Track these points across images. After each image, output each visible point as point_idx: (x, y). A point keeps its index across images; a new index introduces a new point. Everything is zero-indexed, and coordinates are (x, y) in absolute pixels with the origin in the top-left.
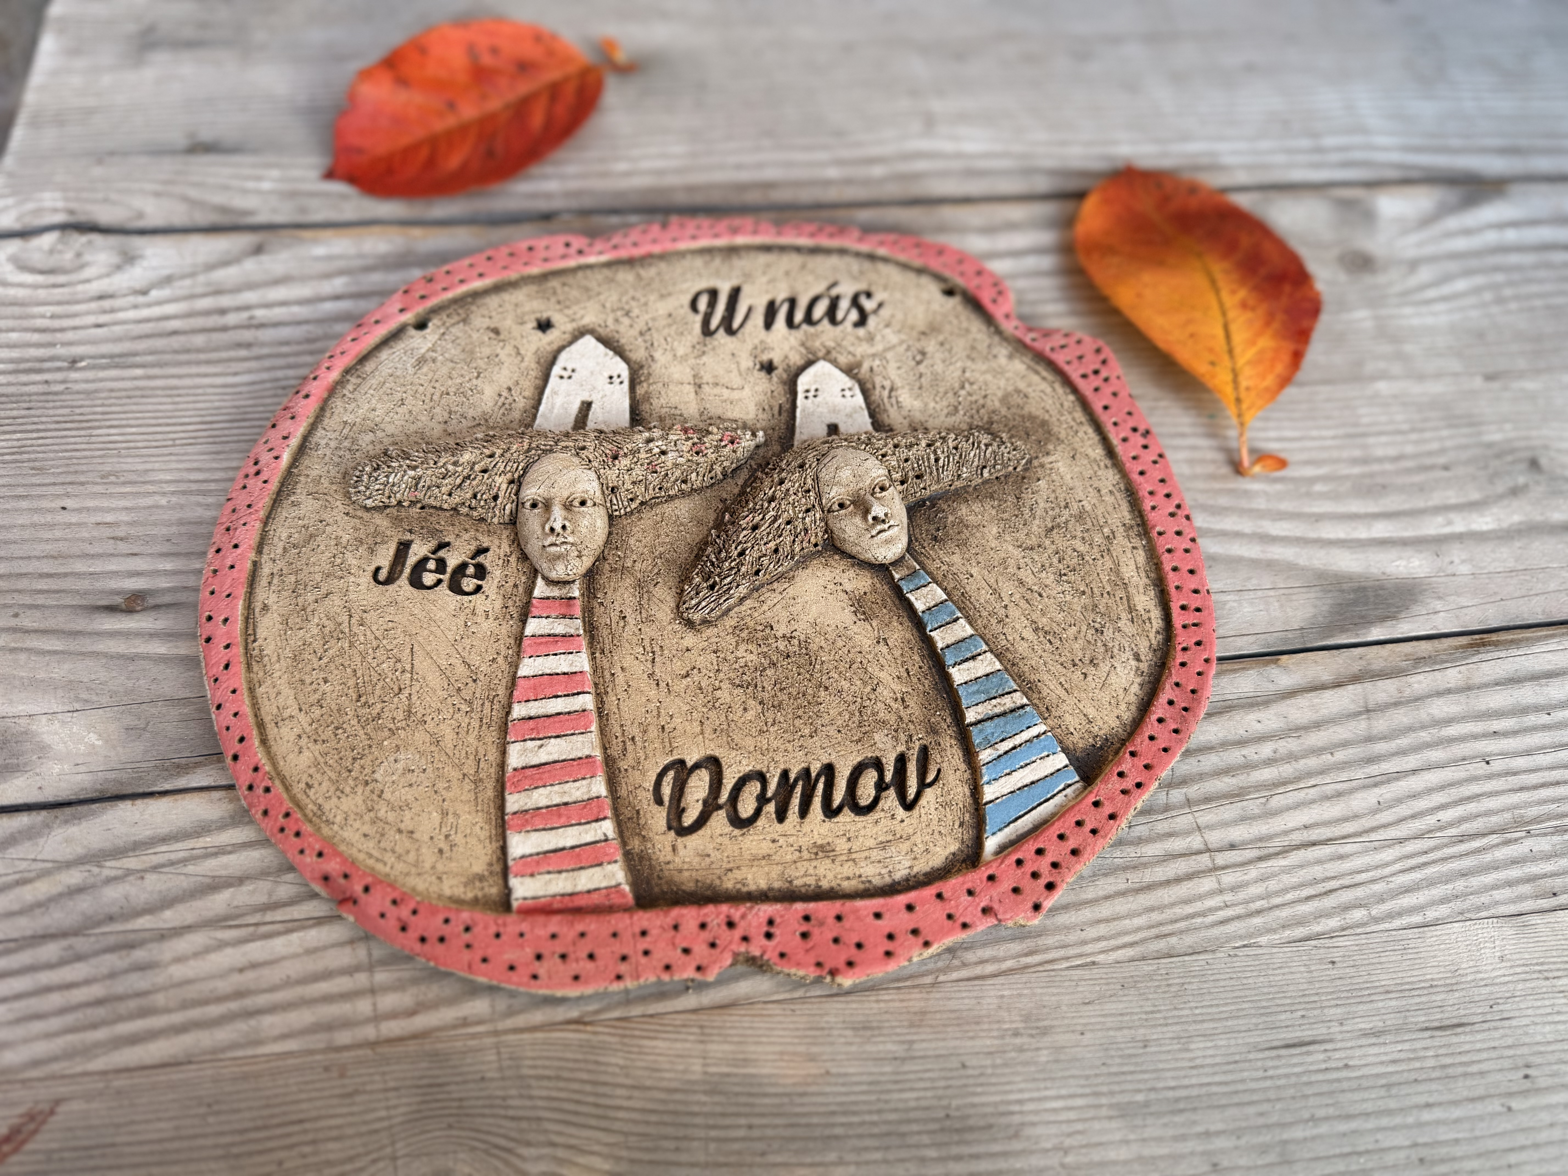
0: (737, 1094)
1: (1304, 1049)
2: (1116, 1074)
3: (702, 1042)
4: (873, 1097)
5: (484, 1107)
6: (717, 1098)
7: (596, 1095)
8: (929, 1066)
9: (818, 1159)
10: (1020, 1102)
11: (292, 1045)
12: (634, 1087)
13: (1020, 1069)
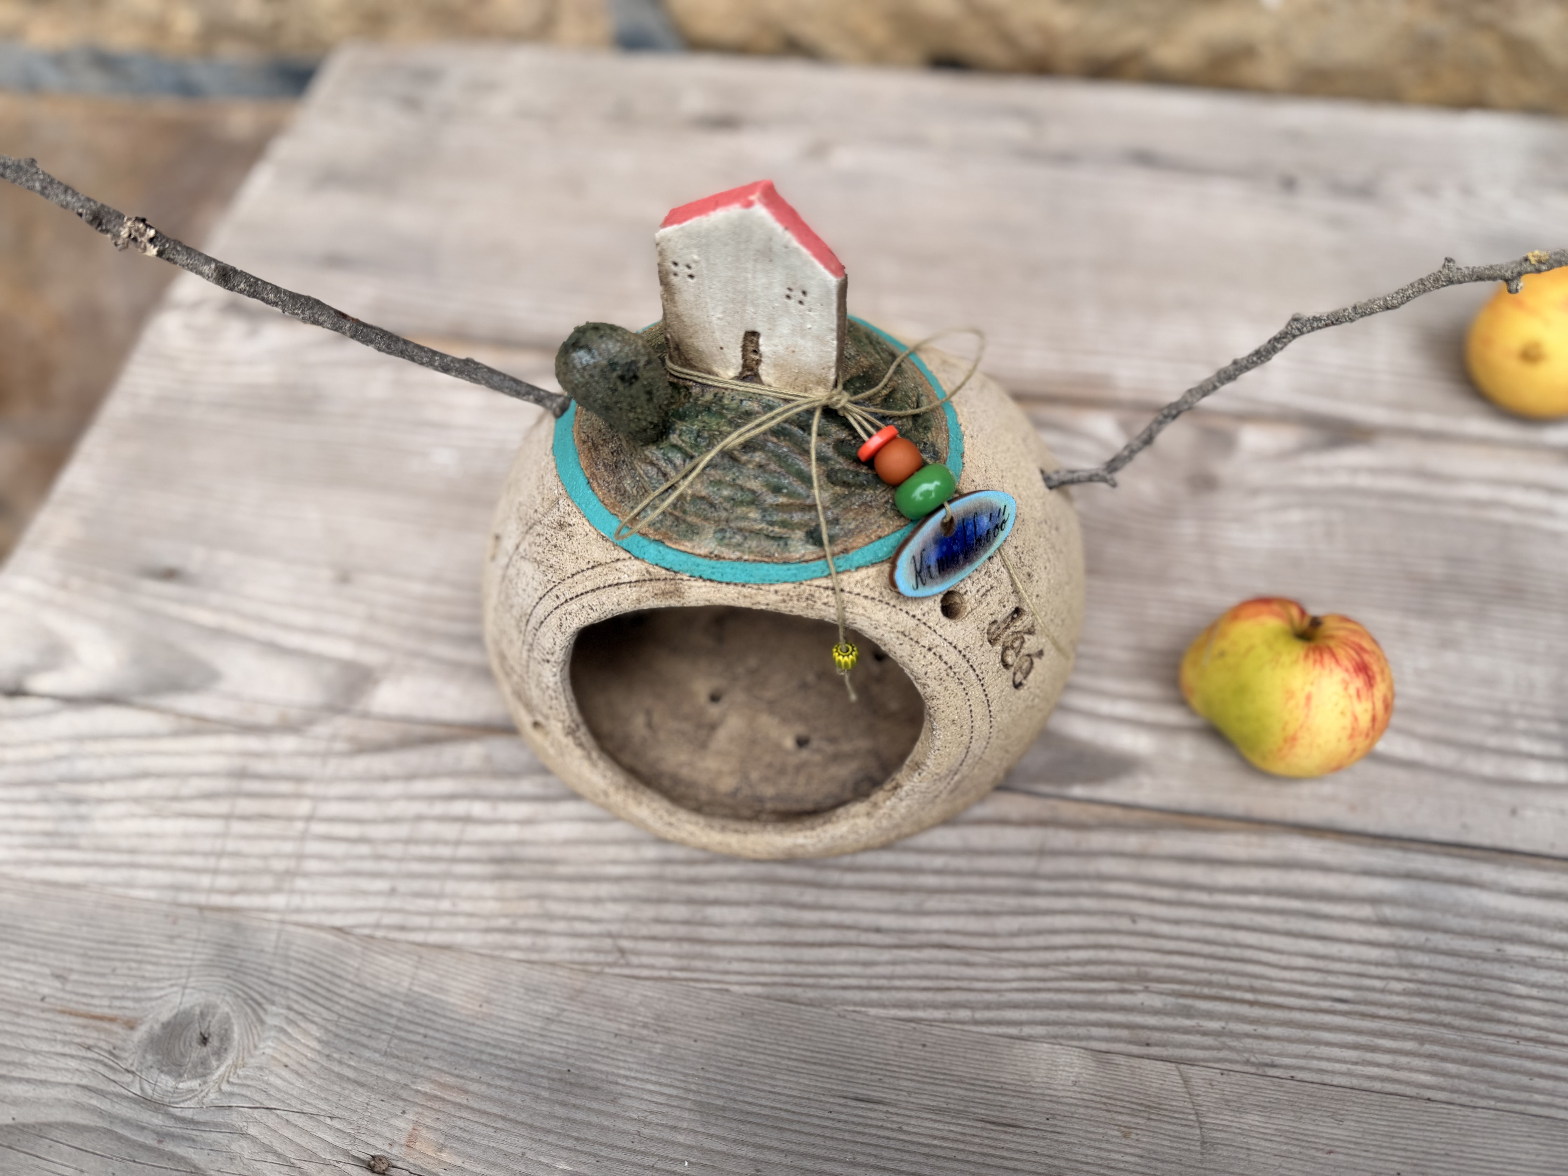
0: (426, 1011)
1: (870, 1106)
2: (709, 1079)
3: (417, 968)
4: (520, 1042)
5: (255, 970)
6: (411, 1009)
7: (331, 983)
8: (570, 1032)
9: (464, 1073)
10: (626, 1077)
11: (152, 894)
12: (359, 985)
13: (637, 1053)
